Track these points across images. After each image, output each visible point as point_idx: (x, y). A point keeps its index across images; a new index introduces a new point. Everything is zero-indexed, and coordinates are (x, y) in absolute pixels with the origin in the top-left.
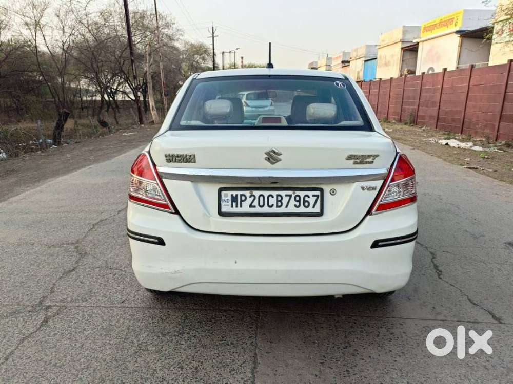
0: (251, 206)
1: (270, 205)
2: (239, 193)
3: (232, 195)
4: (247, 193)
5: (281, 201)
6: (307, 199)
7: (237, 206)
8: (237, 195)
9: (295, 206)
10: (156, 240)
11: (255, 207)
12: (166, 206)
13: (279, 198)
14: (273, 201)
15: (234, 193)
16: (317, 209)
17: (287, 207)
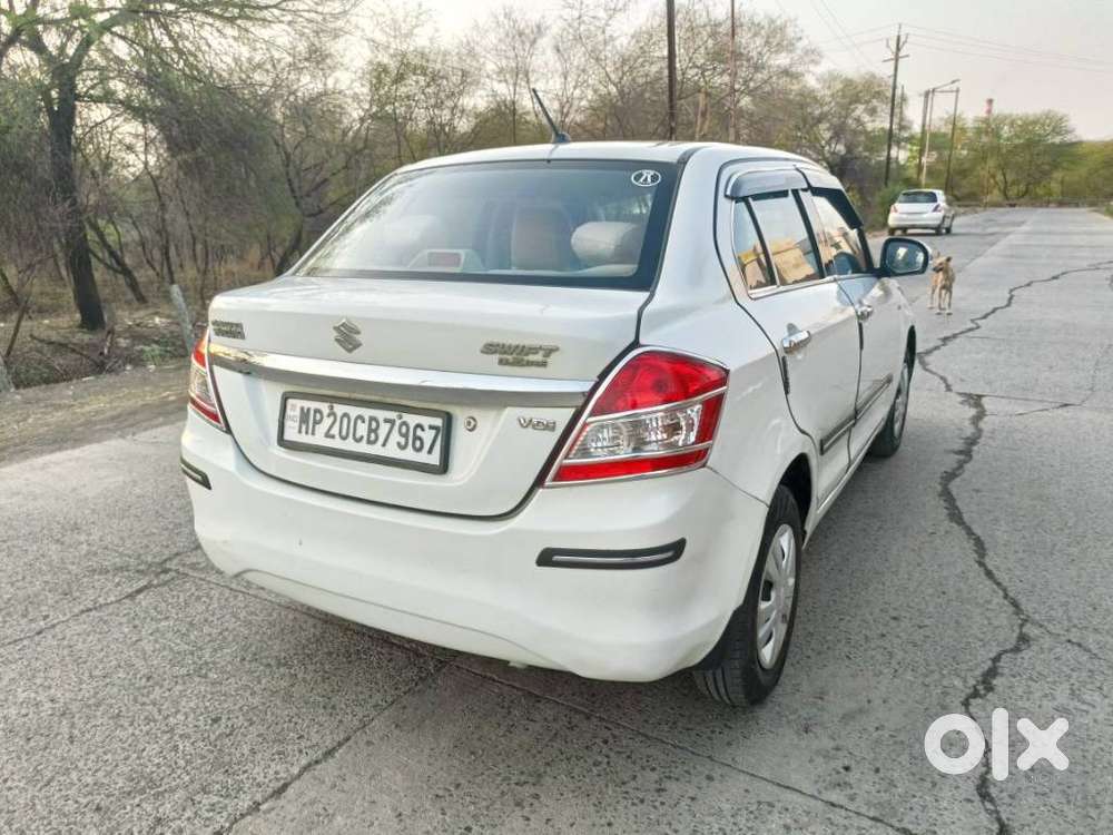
0: (328, 435)
1: (358, 436)
2: (313, 405)
3: (302, 409)
4: (324, 407)
5: (375, 431)
6: (419, 432)
7: (307, 433)
8: (309, 410)
9: (399, 444)
10: (200, 478)
11: (333, 437)
12: (215, 417)
13: (374, 425)
14: (362, 429)
15: (307, 404)
16: (435, 459)
17: (384, 445)
